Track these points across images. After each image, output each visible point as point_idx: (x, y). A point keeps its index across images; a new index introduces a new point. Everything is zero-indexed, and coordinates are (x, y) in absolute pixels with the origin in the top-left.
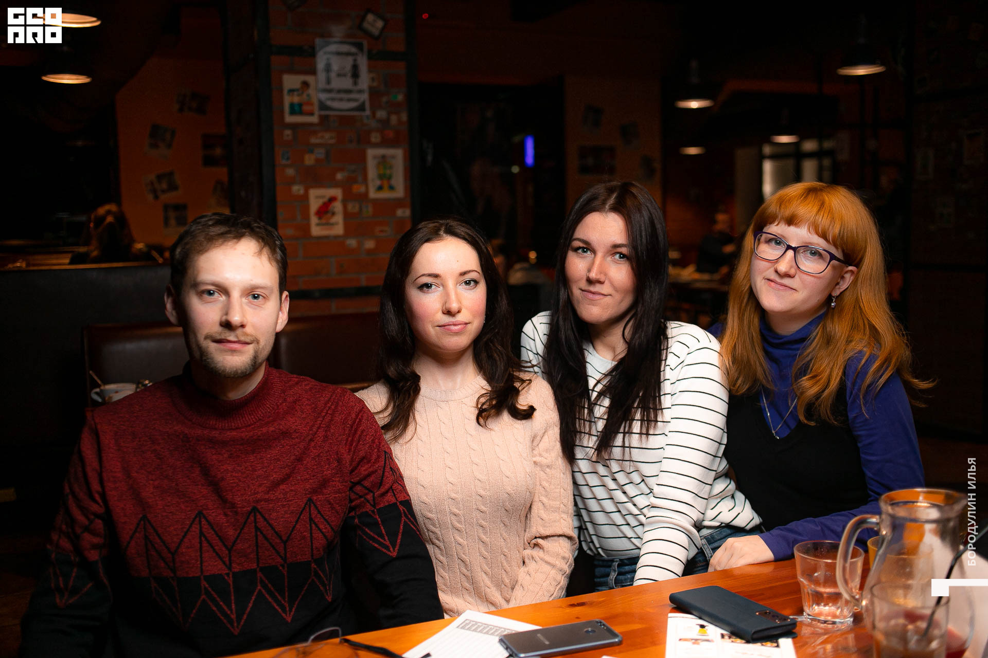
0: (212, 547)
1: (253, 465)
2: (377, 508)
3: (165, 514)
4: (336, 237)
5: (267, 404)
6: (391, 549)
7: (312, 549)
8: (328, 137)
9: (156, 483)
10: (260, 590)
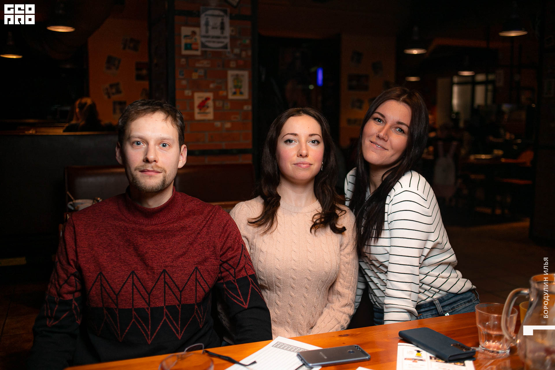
0: (139, 292)
1: (164, 246)
2: (236, 279)
3: (113, 272)
4: (209, 120)
5: (173, 211)
6: (245, 304)
7: (196, 297)
8: (205, 63)
9: (108, 254)
10: (165, 320)
